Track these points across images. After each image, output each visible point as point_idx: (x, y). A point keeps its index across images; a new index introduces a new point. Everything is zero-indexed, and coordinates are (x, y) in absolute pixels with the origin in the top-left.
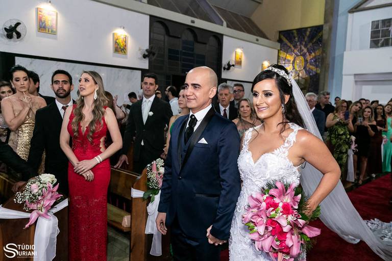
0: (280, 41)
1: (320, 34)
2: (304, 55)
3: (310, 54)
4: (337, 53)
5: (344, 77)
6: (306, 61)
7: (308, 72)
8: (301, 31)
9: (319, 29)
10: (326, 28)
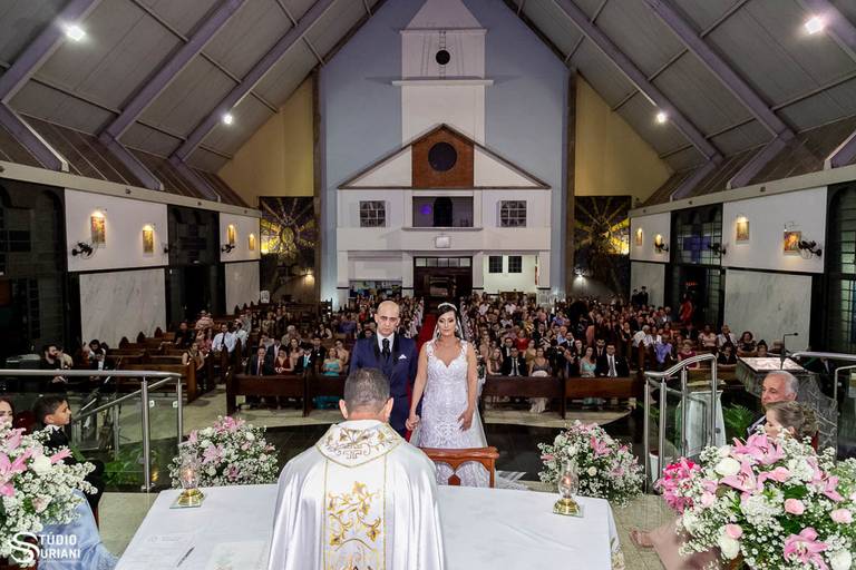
0: (261, 208)
1: (310, 206)
2: (293, 228)
3: (299, 227)
4: (330, 227)
5: (338, 254)
6: (295, 234)
7: (299, 246)
8: (287, 201)
9: (308, 200)
10: (316, 201)
